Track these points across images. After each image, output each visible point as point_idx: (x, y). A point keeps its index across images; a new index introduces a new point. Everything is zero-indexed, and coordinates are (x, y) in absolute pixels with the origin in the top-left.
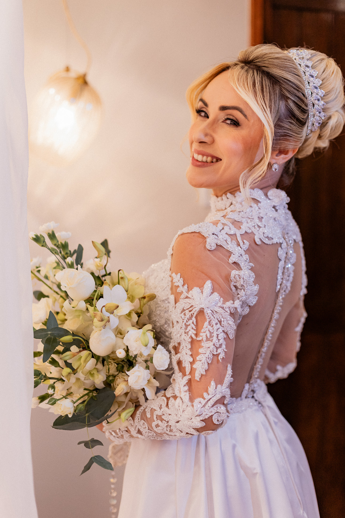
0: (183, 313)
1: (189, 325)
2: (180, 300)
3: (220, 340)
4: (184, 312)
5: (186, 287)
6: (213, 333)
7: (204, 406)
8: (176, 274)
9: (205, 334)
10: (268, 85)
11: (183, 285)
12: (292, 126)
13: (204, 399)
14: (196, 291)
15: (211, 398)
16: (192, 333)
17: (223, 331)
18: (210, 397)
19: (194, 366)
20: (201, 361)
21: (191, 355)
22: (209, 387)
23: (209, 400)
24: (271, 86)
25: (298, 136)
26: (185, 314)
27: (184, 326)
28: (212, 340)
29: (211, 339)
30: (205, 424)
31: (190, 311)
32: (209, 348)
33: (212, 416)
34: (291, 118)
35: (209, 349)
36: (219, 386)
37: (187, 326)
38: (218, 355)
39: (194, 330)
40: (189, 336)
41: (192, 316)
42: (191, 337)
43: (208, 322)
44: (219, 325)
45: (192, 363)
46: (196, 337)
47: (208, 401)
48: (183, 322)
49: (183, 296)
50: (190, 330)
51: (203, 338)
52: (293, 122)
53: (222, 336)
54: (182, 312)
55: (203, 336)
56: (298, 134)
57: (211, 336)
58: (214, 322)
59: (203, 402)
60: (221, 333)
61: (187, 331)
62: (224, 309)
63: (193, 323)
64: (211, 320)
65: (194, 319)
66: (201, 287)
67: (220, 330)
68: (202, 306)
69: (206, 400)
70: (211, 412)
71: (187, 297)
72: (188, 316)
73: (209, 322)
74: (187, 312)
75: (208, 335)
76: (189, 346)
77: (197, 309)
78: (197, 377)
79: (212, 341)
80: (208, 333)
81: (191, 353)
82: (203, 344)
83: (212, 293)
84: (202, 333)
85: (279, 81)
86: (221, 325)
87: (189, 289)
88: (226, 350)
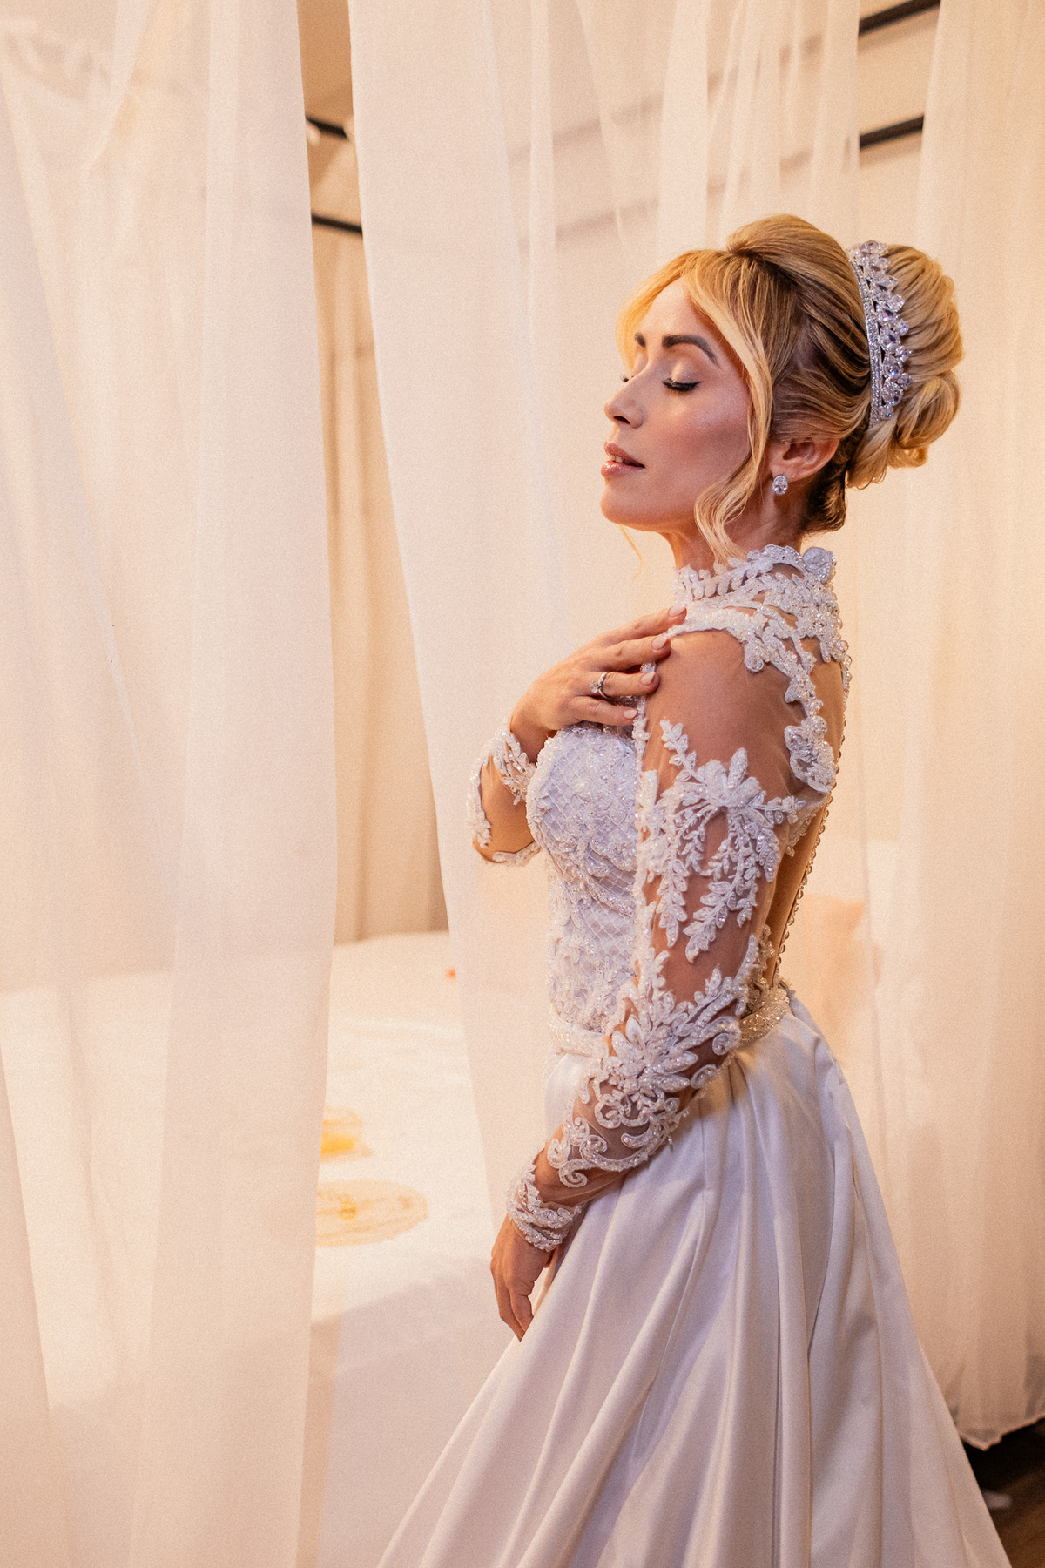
0: (679, 814)
1: (691, 840)
2: (675, 783)
3: (747, 881)
4: (682, 812)
5: (693, 756)
6: (736, 864)
7: (693, 1020)
8: (674, 723)
9: (720, 865)
10: (767, 288)
11: (687, 752)
12: (819, 384)
13: (696, 1004)
14: (714, 766)
15: (709, 1004)
16: (694, 858)
17: (758, 863)
18: (707, 1000)
19: (687, 931)
20: (702, 922)
21: (685, 907)
22: (707, 980)
23: (706, 1007)
24: (775, 292)
25: (839, 413)
26: (683, 817)
27: (677, 843)
28: (733, 879)
29: (730, 877)
30: (697, 1058)
31: (696, 811)
32: (723, 895)
33: (711, 1039)
34: (817, 365)
35: (724, 899)
36: (728, 979)
37: (684, 842)
38: (737, 912)
39: (700, 852)
40: (687, 865)
41: (699, 820)
42: (691, 867)
43: (730, 839)
44: (750, 849)
45: (683, 924)
46: (702, 868)
47: (703, 1009)
48: (677, 832)
49: (682, 776)
50: (690, 853)
51: (713, 873)
52: (822, 375)
53: (753, 872)
54: (677, 810)
55: (715, 867)
56: (840, 410)
57: (732, 872)
58: (740, 842)
59: (694, 1011)
60: (752, 866)
61: (684, 853)
62: (764, 815)
63: (699, 837)
64: (736, 837)
65: (701, 828)
66: (726, 759)
67: (752, 860)
68: (725, 803)
69: (699, 1009)
70: (709, 1031)
71: (692, 779)
72: (690, 821)
73: (734, 839)
74: (689, 811)
75: (727, 868)
76: (684, 887)
77: (714, 808)
78: (691, 954)
79: (731, 881)
80: (726, 861)
81: (684, 904)
82: (711, 886)
83: (746, 777)
84: (714, 861)
85: (796, 284)
86: (754, 848)
87: (699, 763)
88: (756, 905)
